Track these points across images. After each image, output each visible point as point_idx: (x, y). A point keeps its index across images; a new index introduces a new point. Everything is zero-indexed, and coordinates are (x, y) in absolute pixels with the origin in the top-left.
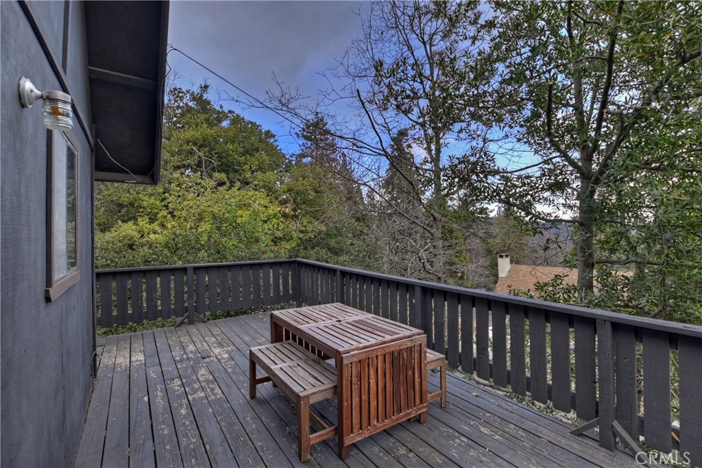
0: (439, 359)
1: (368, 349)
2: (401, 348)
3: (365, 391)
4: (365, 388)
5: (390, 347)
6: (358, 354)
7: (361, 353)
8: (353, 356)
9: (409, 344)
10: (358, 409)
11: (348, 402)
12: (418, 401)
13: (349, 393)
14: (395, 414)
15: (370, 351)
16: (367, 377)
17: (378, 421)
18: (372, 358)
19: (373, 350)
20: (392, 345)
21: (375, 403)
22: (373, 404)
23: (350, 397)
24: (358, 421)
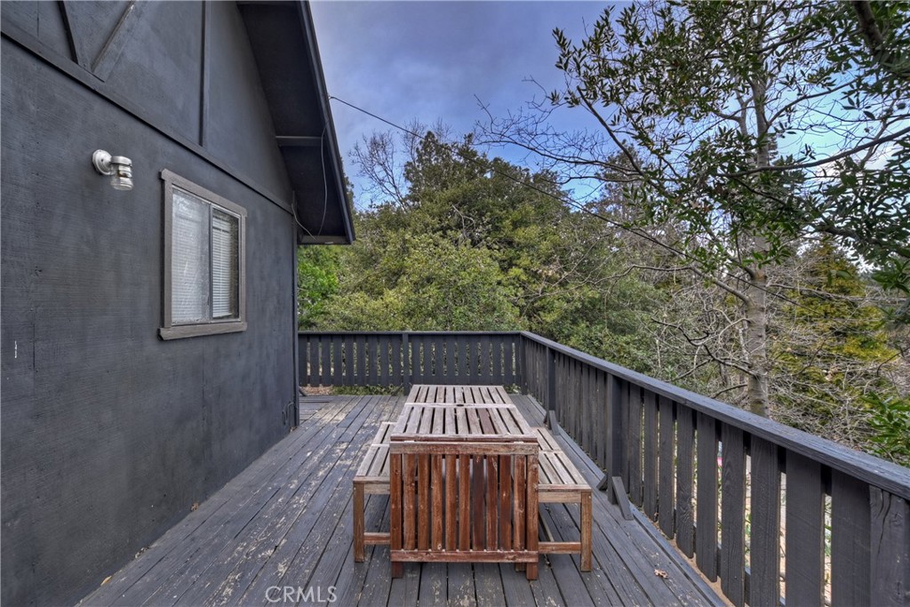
0: (576, 491)
1: (429, 443)
2: (488, 453)
3: (423, 499)
4: (423, 494)
5: (466, 447)
6: (413, 445)
7: (418, 445)
8: (405, 446)
9: (503, 452)
10: (412, 519)
11: (396, 505)
12: (518, 542)
13: (399, 493)
14: (474, 547)
15: (433, 445)
16: (426, 480)
17: (444, 547)
18: (436, 457)
19: (437, 446)
20: (471, 446)
21: (440, 520)
22: (437, 520)
23: (399, 499)
24: (412, 534)
